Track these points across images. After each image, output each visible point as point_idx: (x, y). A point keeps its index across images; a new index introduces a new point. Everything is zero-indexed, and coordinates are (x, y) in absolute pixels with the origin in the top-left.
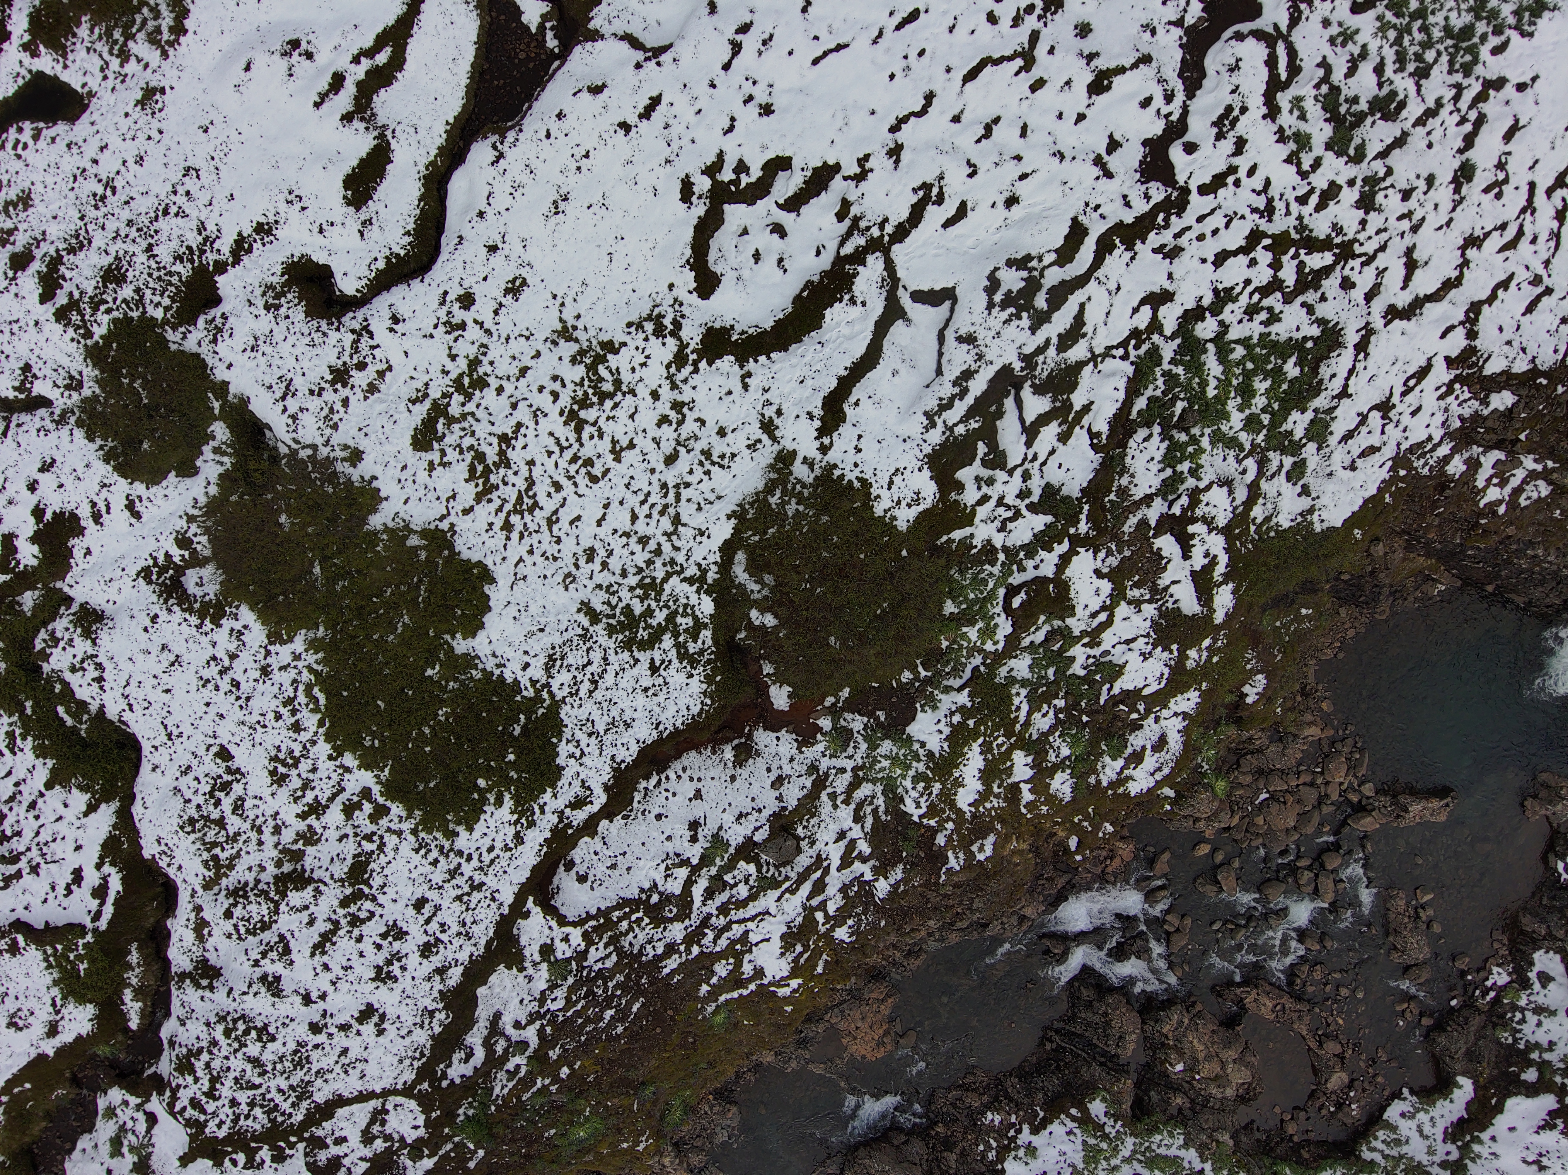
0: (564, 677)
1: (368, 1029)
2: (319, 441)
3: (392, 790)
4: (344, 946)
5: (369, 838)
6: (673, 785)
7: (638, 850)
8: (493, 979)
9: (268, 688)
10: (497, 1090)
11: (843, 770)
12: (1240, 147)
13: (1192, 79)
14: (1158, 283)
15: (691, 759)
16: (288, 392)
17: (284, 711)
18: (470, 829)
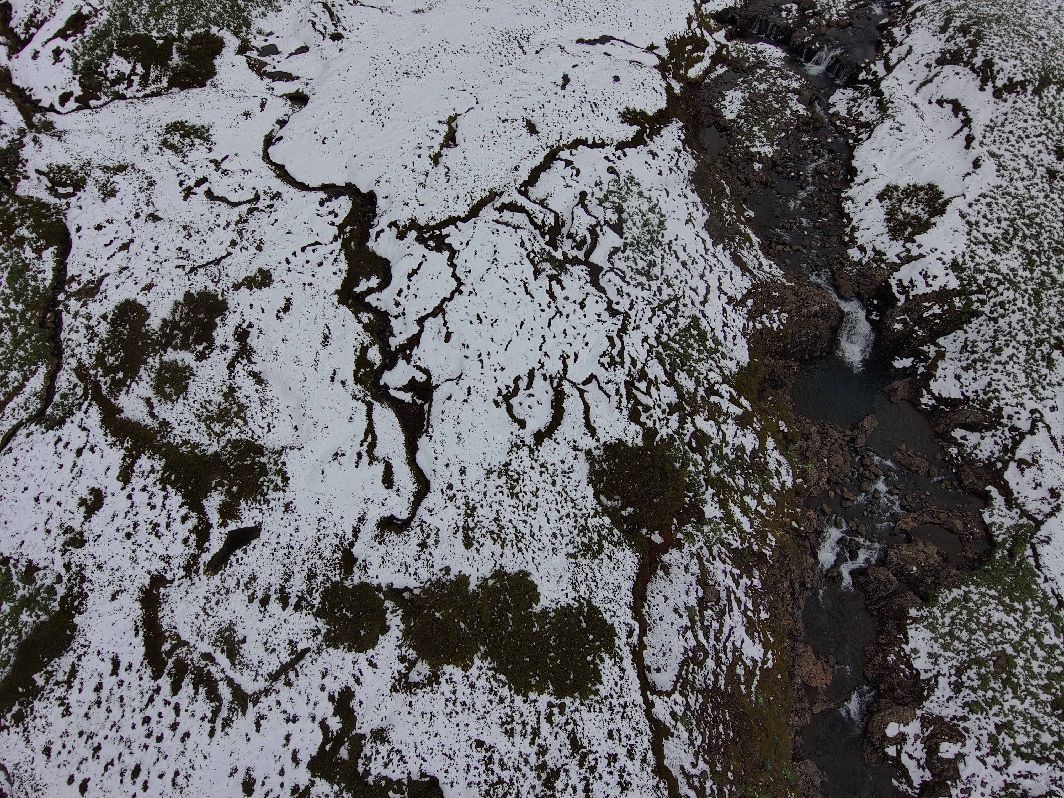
0: (583, 588)
2: (430, 576)
3: (559, 693)
4: (597, 787)
5: (567, 723)
6: (654, 602)
7: (666, 639)
8: (665, 750)
9: (479, 693)
11: (701, 548)
12: (628, 294)
13: (602, 290)
14: (642, 336)
15: (650, 586)
16: (407, 567)
17: (492, 697)
18: (601, 683)
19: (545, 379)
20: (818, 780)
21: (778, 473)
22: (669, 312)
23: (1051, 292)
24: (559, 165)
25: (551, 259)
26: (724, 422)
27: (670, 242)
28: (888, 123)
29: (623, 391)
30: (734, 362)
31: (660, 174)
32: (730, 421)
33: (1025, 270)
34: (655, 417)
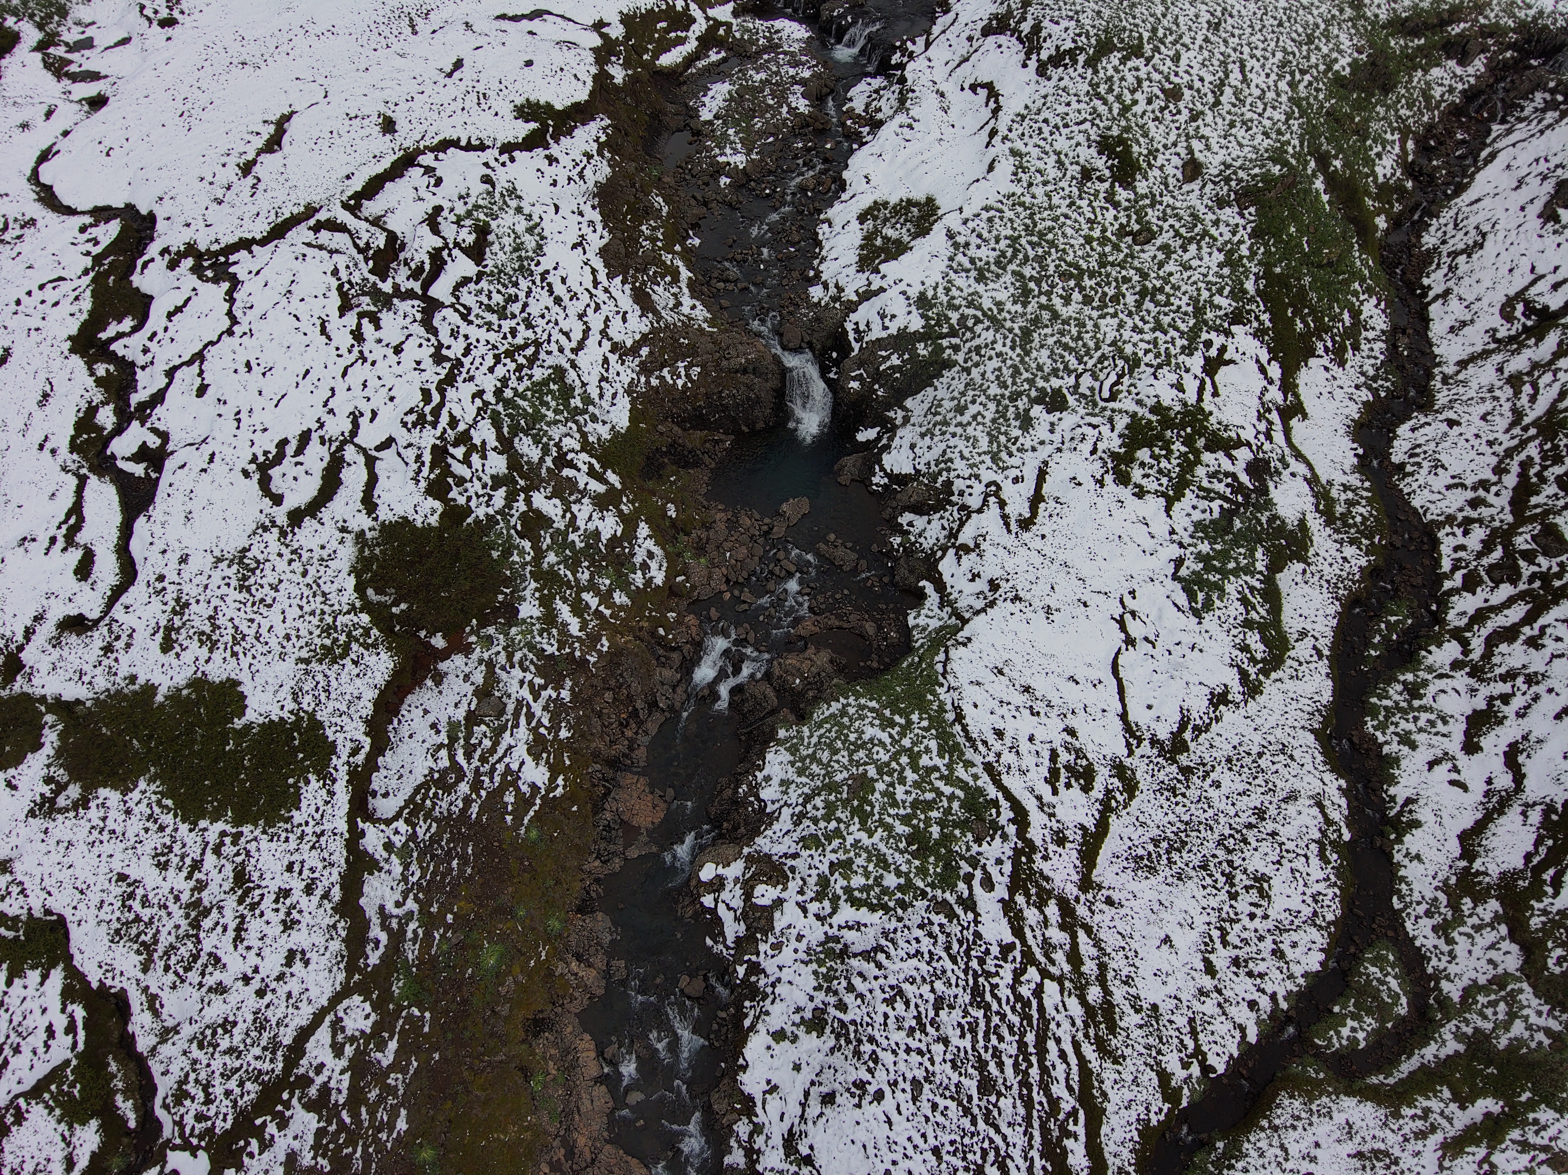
0: (307, 699)
1: (298, 966)
2: (109, 685)
3: (238, 820)
4: (254, 926)
5: (238, 854)
6: (408, 716)
7: (409, 759)
8: (366, 889)
9: (134, 819)
10: (410, 957)
11: (498, 653)
12: (466, 337)
13: (434, 331)
14: (474, 389)
15: (410, 698)
16: (81, 674)
17: (149, 825)
18: (298, 809)
19: (323, 443)
20: (607, 938)
21: (645, 567)
22: (521, 360)
23: (1048, 331)
24: (415, 173)
25: (375, 294)
26: (578, 501)
27: (547, 272)
28: (901, 118)
29: (427, 458)
30: (608, 427)
31: (554, 184)
32: (586, 500)
33: (1015, 303)
34: (471, 492)
